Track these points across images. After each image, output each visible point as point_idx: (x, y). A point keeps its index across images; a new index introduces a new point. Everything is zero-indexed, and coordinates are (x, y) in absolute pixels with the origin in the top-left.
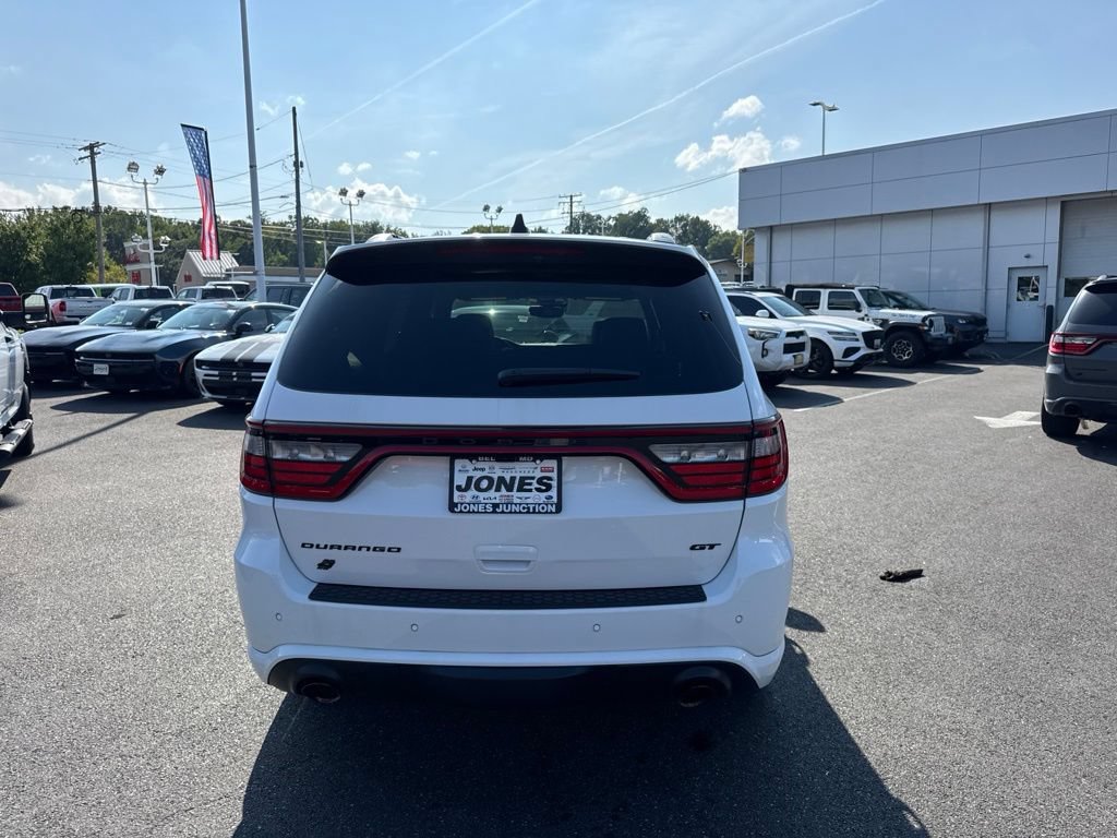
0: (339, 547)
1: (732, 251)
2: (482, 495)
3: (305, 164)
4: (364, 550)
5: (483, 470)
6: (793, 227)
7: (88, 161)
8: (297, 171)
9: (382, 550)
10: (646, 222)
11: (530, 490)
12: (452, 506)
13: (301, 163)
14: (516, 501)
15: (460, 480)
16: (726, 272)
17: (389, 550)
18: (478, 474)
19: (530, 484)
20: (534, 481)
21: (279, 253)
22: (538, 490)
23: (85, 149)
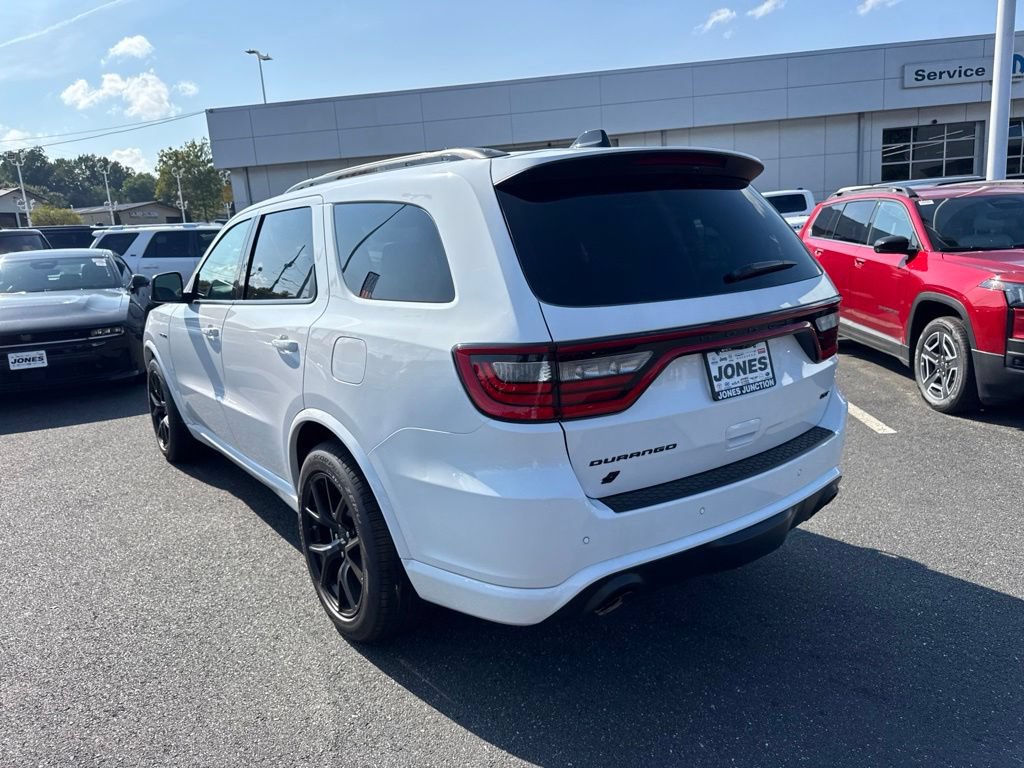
0: (626, 457)
1: (154, 193)
2: (731, 381)
4: (647, 453)
5: (725, 359)
6: (267, 168)
9: (661, 449)
10: (44, 162)
11: (756, 371)
12: (715, 397)
14: (751, 381)
15: (715, 372)
16: (156, 214)
17: (668, 448)
18: (724, 364)
19: (755, 365)
20: (756, 362)
22: (761, 369)
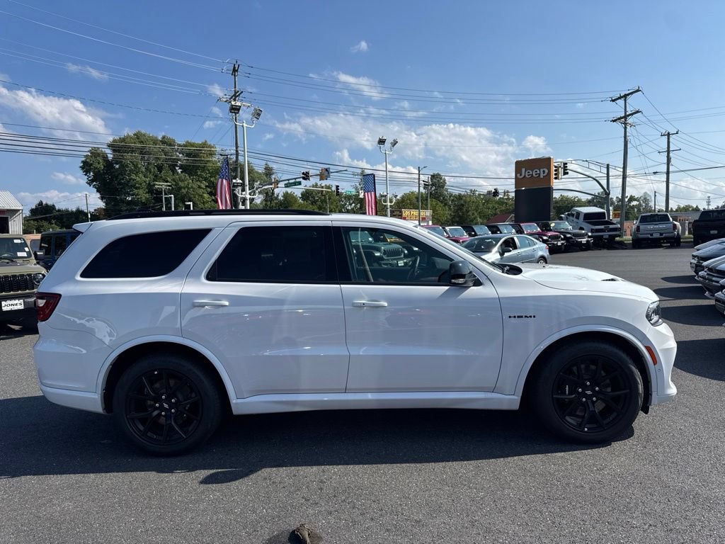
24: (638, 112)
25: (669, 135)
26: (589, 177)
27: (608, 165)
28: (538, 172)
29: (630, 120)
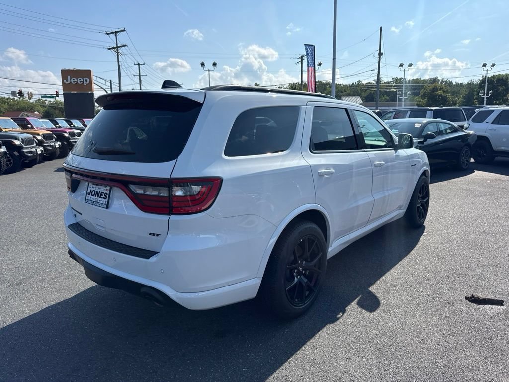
3: (383, 54)
5: (94, 187)
7: (300, 63)
8: (380, 58)
12: (86, 200)
13: (382, 53)
14: (98, 201)
15: (89, 191)
19: (103, 195)
21: (385, 96)
22: (104, 198)
23: (300, 58)
24: (125, 46)
25: (139, 64)
26: (102, 88)
27: (111, 80)
28: (82, 80)
29: (120, 50)
